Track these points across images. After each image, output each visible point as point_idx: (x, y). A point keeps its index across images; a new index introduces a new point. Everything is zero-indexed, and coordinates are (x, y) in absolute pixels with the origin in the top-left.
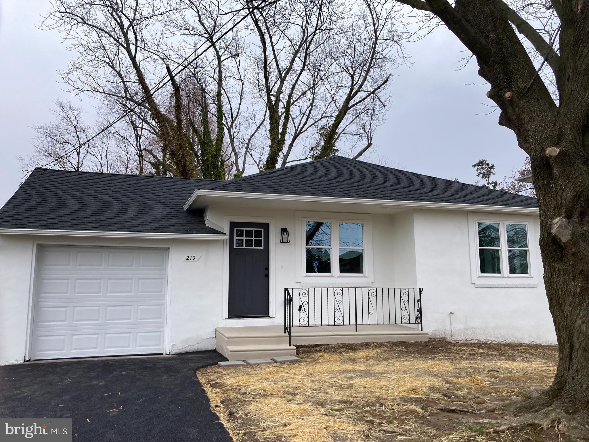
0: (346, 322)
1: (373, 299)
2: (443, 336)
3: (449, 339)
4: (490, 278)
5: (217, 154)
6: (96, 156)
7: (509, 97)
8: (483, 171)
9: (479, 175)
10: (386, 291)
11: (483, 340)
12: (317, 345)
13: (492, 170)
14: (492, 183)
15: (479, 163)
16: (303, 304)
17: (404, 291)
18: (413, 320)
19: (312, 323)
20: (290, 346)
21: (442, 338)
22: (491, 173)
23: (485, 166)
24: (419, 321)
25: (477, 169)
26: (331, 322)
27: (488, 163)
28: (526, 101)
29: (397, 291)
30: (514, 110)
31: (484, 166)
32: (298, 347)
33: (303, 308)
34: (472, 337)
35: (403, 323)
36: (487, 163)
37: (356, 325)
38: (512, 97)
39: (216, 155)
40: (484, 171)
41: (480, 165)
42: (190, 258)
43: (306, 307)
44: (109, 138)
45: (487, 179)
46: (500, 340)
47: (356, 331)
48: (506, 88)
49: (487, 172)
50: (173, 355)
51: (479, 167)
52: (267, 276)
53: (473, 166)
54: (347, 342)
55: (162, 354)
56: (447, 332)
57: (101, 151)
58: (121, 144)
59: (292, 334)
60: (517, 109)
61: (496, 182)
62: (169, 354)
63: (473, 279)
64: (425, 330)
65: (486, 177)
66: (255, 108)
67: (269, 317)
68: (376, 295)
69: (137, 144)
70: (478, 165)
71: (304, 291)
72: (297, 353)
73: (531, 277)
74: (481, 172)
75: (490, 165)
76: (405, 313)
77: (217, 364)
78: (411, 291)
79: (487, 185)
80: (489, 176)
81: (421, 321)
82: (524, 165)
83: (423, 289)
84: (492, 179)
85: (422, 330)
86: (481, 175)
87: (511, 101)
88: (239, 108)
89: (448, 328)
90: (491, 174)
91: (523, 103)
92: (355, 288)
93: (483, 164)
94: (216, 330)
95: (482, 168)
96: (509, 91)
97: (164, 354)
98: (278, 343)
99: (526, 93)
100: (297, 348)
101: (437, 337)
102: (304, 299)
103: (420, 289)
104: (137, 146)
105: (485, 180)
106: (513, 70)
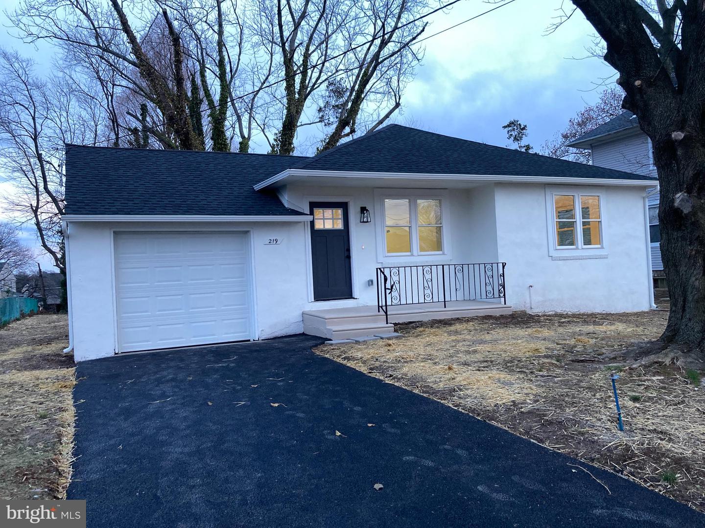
0: (435, 299)
1: (459, 275)
2: (523, 309)
3: (529, 312)
4: (567, 251)
5: (222, 118)
6: (54, 120)
7: (639, 86)
8: (514, 133)
9: (510, 138)
10: (471, 267)
11: (560, 311)
12: (410, 322)
13: (525, 131)
14: (524, 147)
15: (510, 124)
16: (394, 283)
17: (489, 266)
18: (496, 295)
19: (403, 302)
20: (387, 323)
21: (522, 311)
22: (523, 134)
23: (517, 126)
24: (502, 295)
25: (508, 131)
26: (422, 300)
27: (520, 124)
28: (653, 88)
29: (482, 266)
30: (642, 97)
31: (515, 127)
32: (395, 324)
33: (394, 287)
34: (550, 309)
35: (487, 297)
36: (518, 123)
37: (445, 301)
38: (641, 85)
39: (220, 119)
40: (516, 133)
41: (511, 126)
42: (272, 241)
43: (397, 286)
44: (68, 97)
45: (519, 142)
46: (575, 311)
47: (445, 307)
48: (635, 76)
49: (519, 134)
50: (262, 340)
51: (510, 128)
52: (349, 257)
53: (503, 127)
54: (438, 318)
55: (249, 340)
56: (527, 305)
57: (59, 114)
58: (85, 105)
59: (388, 313)
60: (645, 96)
61: (529, 145)
62: (258, 340)
63: (550, 253)
64: (508, 304)
65: (518, 140)
66: (258, 60)
67: (354, 298)
68: (463, 271)
69: (108, 106)
70: (509, 126)
71: (395, 270)
72: (395, 331)
73: (603, 248)
74: (512, 134)
75: (522, 127)
76: (489, 288)
77: (324, 343)
78: (495, 266)
79: (519, 149)
80: (521, 138)
81: (504, 295)
82: (569, 127)
83: (505, 263)
84: (524, 142)
85: (505, 304)
86: (512, 138)
87: (640, 89)
88: (239, 59)
89: (528, 301)
90: (524, 136)
91: (651, 91)
92: (443, 266)
93: (515, 125)
94: (303, 314)
95: (514, 130)
96: (638, 79)
97: (252, 340)
98: (375, 321)
99: (654, 81)
100: (395, 326)
101: (517, 310)
102: (395, 278)
103: (503, 263)
104: (109, 108)
105: (516, 143)
106: (641, 60)
